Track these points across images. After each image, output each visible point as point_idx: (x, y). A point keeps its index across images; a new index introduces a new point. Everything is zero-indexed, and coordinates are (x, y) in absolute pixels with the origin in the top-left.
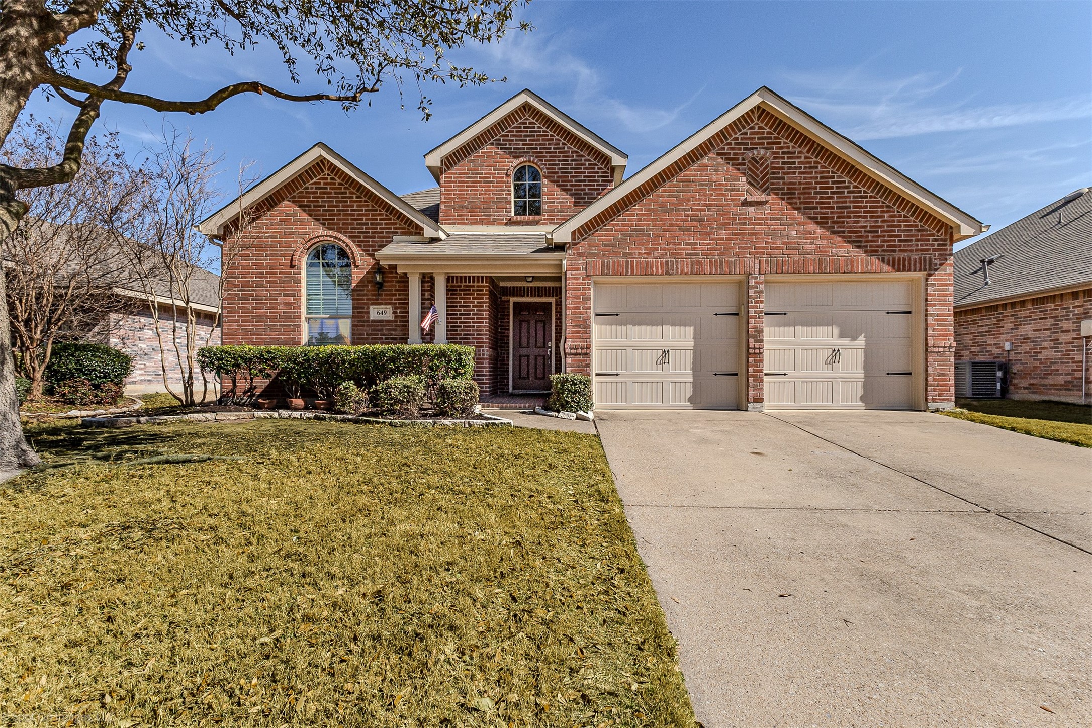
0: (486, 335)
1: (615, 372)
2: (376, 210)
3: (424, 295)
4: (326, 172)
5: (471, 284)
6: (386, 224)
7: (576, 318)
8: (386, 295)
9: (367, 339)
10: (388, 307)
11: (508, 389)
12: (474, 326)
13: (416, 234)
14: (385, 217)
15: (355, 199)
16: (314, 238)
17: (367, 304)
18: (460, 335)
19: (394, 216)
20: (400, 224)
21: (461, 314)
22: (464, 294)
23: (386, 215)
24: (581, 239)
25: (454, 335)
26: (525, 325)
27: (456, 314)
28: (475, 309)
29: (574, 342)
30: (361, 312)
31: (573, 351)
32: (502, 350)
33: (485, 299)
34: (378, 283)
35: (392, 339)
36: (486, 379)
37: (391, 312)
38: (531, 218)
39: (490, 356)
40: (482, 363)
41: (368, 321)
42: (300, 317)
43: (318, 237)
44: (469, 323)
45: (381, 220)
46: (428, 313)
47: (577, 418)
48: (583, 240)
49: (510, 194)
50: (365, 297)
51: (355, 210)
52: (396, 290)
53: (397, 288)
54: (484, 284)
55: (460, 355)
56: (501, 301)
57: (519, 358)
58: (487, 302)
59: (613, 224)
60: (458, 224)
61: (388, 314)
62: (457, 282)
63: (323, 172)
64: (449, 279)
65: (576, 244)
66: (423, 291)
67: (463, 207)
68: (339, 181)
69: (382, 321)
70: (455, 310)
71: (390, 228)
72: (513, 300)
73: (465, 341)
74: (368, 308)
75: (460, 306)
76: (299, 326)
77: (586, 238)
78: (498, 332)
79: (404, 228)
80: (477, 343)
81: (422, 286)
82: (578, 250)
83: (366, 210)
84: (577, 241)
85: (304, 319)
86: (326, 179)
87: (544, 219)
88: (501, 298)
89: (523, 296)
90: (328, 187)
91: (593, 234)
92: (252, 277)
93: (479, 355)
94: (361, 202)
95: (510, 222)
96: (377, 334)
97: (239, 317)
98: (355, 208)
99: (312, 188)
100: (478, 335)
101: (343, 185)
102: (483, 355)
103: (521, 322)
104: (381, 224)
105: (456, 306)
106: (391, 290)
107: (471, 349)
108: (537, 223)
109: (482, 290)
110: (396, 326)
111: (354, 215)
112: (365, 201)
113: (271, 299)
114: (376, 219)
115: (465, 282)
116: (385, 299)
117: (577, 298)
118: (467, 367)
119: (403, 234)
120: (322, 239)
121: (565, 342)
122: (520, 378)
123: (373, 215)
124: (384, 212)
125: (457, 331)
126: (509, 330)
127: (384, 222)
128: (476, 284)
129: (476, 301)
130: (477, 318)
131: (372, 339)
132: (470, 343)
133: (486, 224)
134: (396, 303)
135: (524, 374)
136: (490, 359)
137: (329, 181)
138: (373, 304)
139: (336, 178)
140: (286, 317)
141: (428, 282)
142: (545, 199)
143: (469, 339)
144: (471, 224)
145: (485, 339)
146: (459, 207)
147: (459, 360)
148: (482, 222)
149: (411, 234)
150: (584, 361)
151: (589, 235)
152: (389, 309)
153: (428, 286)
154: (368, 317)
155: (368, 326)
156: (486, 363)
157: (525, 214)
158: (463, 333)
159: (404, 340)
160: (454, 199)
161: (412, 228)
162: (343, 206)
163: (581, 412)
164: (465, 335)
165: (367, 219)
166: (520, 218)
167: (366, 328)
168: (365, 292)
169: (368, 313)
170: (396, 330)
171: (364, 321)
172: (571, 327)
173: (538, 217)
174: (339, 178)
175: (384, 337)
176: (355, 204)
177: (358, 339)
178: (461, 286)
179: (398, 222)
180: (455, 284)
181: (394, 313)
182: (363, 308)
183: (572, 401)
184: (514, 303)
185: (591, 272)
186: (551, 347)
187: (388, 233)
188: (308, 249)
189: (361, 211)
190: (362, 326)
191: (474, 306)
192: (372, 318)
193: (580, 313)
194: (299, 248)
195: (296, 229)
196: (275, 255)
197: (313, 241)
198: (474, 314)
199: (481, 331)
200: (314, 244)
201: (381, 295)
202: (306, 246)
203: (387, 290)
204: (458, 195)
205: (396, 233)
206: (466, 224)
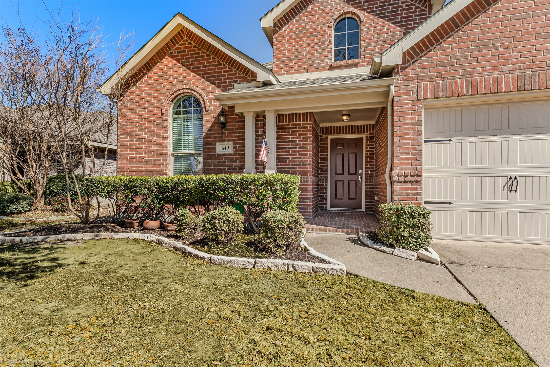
0: (310, 165)
1: (448, 200)
2: (221, 65)
3: (258, 132)
4: (185, 38)
5: (298, 123)
6: (228, 75)
7: (405, 144)
8: (228, 133)
9: (214, 169)
10: (230, 143)
11: (326, 207)
12: (300, 158)
13: (252, 81)
14: (227, 69)
15: (205, 57)
16: (176, 91)
17: (214, 141)
18: (289, 165)
19: (235, 68)
20: (239, 74)
21: (289, 148)
22: (292, 132)
23: (229, 68)
24: (411, 62)
25: (284, 165)
26: (340, 157)
27: (285, 148)
28: (301, 143)
29: (402, 169)
30: (210, 148)
31: (402, 179)
32: (322, 177)
33: (310, 134)
34: (222, 123)
35: (233, 169)
36: (310, 202)
37: (232, 148)
38: (350, 61)
39: (313, 182)
40: (307, 188)
41: (215, 155)
42: (166, 153)
43: (179, 90)
44: (296, 155)
45: (225, 72)
46: (261, 146)
47: (419, 259)
48: (413, 63)
49: (331, 44)
50: (213, 136)
51: (205, 67)
52: (236, 129)
53: (237, 127)
54: (309, 122)
55: (286, 184)
56: (321, 139)
57: (335, 184)
58: (310, 137)
59: (449, 41)
60: (287, 74)
61: (230, 149)
62: (286, 122)
63: (182, 38)
64: (279, 118)
65: (405, 68)
66: (257, 128)
67: (291, 60)
68: (194, 44)
69: (225, 155)
70: (284, 145)
71: (231, 78)
72: (330, 137)
73: (292, 170)
74: (215, 144)
75: (289, 142)
76: (166, 160)
77: (416, 60)
78: (318, 162)
79: (242, 77)
80: (303, 171)
81: (256, 124)
82: (407, 74)
83: (213, 66)
84: (406, 65)
85: (170, 155)
86: (185, 44)
87: (362, 62)
88: (321, 136)
89: (339, 133)
90: (186, 50)
91: (425, 55)
92: (136, 125)
93: (304, 182)
94: (210, 59)
95: (332, 68)
96: (221, 166)
97: (127, 154)
98: (205, 64)
99: (175, 52)
100: (303, 165)
101: (197, 47)
102: (308, 181)
103: (337, 154)
104: (225, 75)
105: (285, 142)
106: (232, 129)
107: (297, 178)
108: (356, 65)
109: (307, 127)
110: (236, 158)
111: (204, 70)
112: (213, 58)
113: (148, 140)
114: (221, 72)
115: (293, 121)
116: (227, 137)
117: (406, 124)
118: (292, 196)
119: (242, 82)
120: (182, 91)
121: (391, 170)
122: (336, 198)
123: (218, 69)
124: (227, 65)
125: (286, 162)
126: (327, 161)
127: (227, 73)
128: (301, 122)
129: (301, 137)
130: (303, 151)
131: (218, 169)
132: (297, 171)
133: (310, 72)
134: (236, 140)
135: (339, 195)
136: (313, 185)
137: (187, 45)
138: (218, 141)
139: (192, 42)
140: (158, 154)
141: (261, 120)
142: (363, 43)
143: (296, 168)
144: (298, 73)
145: (309, 168)
146: (288, 60)
147: (285, 190)
148: (307, 71)
149: (247, 81)
150: (414, 189)
151: (421, 57)
152: (231, 145)
153: (261, 124)
154: (215, 152)
155: (215, 159)
156: (310, 189)
157: (344, 59)
158: (291, 163)
159: (241, 170)
160: (284, 54)
161: (249, 76)
162: (197, 64)
163: (422, 251)
164: (292, 165)
165: (214, 73)
166: (340, 63)
167: (213, 161)
168: (213, 132)
169: (215, 148)
170: (236, 162)
171: (212, 155)
172: (399, 155)
173: (355, 61)
174: (194, 42)
175: (227, 168)
176: (206, 62)
177: (208, 169)
178: (289, 125)
179: (238, 72)
180: (284, 123)
181: (235, 147)
182: (211, 144)
183: (410, 236)
184: (332, 140)
185: (421, 96)
186: (361, 174)
187: (229, 82)
188: (172, 101)
189: (210, 66)
190: (211, 159)
191: (300, 141)
192: (218, 152)
193: (409, 139)
194: (165, 99)
195: (165, 85)
196: (151, 107)
197: (176, 94)
198: (300, 148)
199: (305, 161)
200: (177, 96)
201: (225, 133)
202: (171, 98)
203: (230, 129)
204: (288, 50)
205: (237, 81)
206: (294, 73)
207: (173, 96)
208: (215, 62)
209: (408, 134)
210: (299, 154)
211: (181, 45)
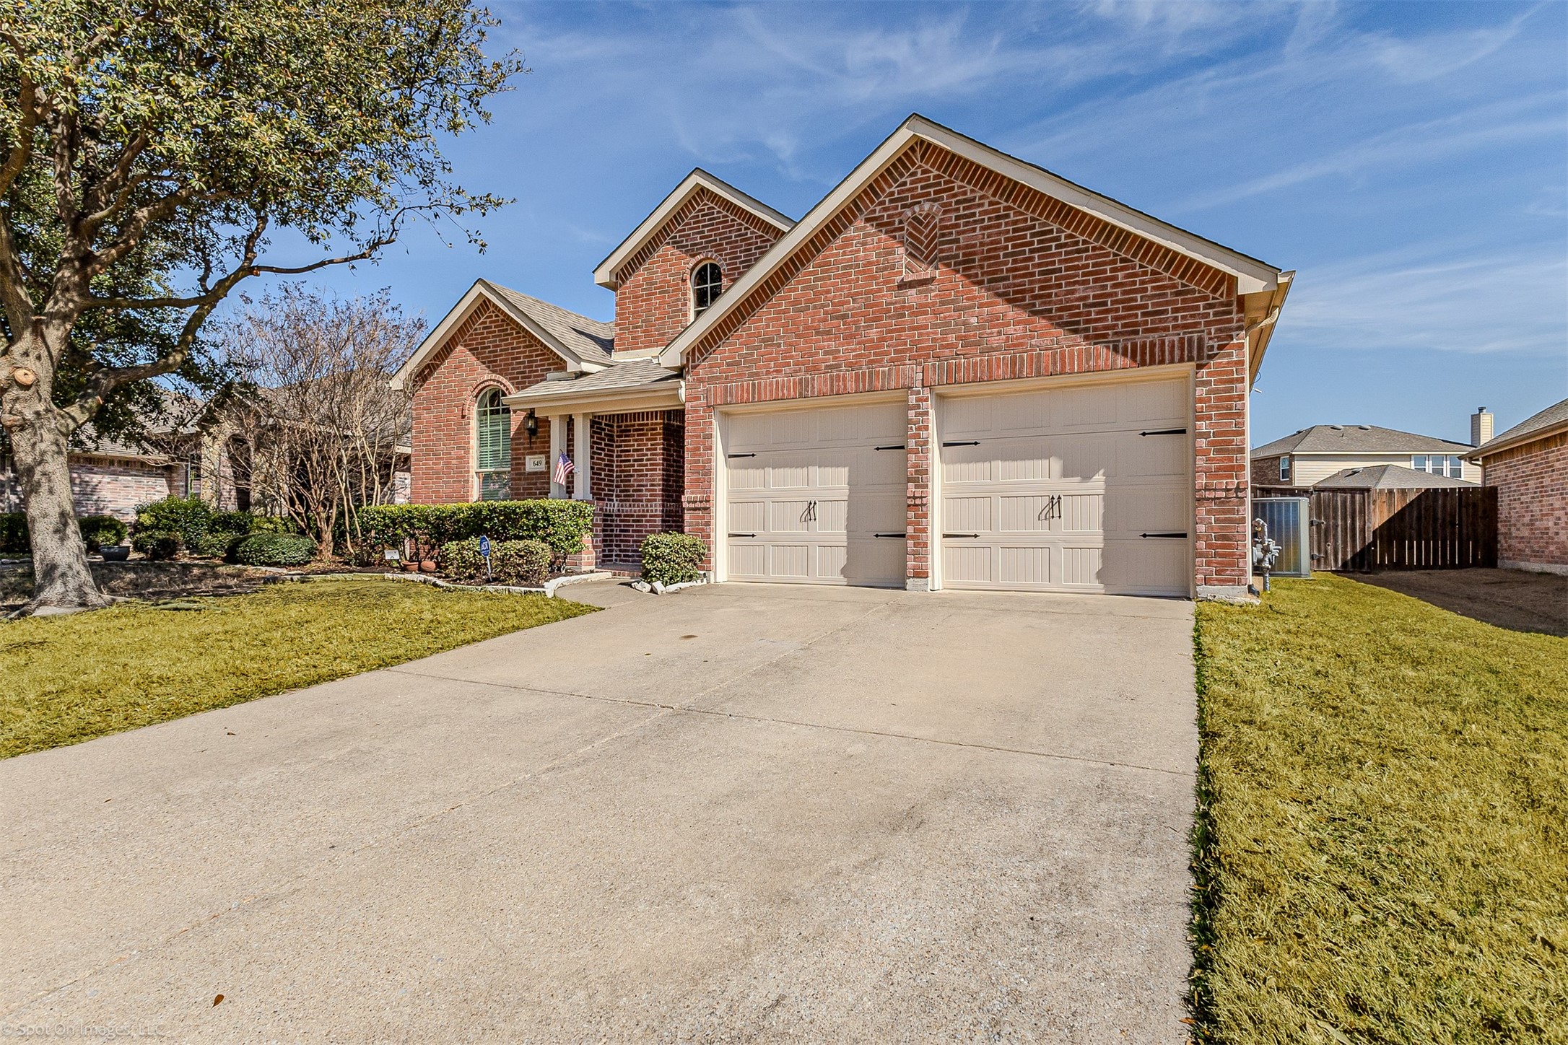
0: (660, 485)
1: (751, 532)
2: (533, 346)
4: (491, 309)
5: (645, 422)
6: (540, 360)
7: (695, 462)
8: (539, 443)
9: (524, 494)
10: (537, 456)
12: (647, 475)
14: (539, 352)
15: (514, 334)
16: (481, 384)
17: (523, 454)
18: (634, 486)
19: (548, 350)
20: (553, 359)
21: (635, 461)
22: (638, 435)
23: (542, 350)
24: (701, 359)
25: (626, 486)
27: (630, 461)
29: (693, 493)
30: (518, 464)
31: (692, 506)
33: (660, 439)
34: (531, 430)
35: (545, 493)
37: (545, 463)
41: (524, 474)
42: (470, 472)
43: (484, 382)
44: (643, 471)
45: (536, 356)
48: (704, 360)
49: (686, 304)
50: (521, 447)
51: (514, 348)
54: (659, 421)
58: (660, 444)
60: (632, 349)
61: (537, 465)
63: (488, 309)
65: (695, 367)
67: (637, 327)
68: (501, 317)
69: (536, 473)
70: (629, 456)
71: (544, 365)
74: (524, 459)
75: (633, 451)
76: (469, 481)
77: (707, 358)
79: (557, 363)
80: (651, 495)
82: (698, 374)
83: (523, 347)
84: (697, 363)
85: (475, 474)
86: (491, 317)
90: (493, 325)
91: (714, 351)
96: (532, 489)
97: (422, 474)
98: (514, 345)
99: (480, 329)
100: (651, 485)
104: (537, 361)
106: (545, 437)
109: (656, 429)
111: (513, 353)
112: (523, 336)
113: (447, 454)
114: (532, 356)
115: (639, 420)
116: (536, 448)
117: (697, 437)
119: (555, 370)
120: (488, 384)
123: (529, 352)
124: (539, 346)
125: (630, 480)
128: (650, 421)
129: (649, 443)
130: (651, 465)
131: (528, 494)
133: (660, 345)
134: (543, 452)
136: (665, 516)
138: (527, 454)
139: (499, 314)
140: (458, 473)
144: (645, 347)
145: (659, 490)
146: (633, 328)
148: (656, 343)
149: (562, 369)
150: (703, 518)
151: (710, 354)
152: (538, 459)
154: (523, 469)
155: (525, 479)
160: (628, 318)
164: (638, 486)
165: (524, 357)
167: (523, 482)
168: (521, 441)
169: (524, 464)
170: (548, 483)
171: (521, 474)
175: (538, 492)
177: (516, 494)
179: (546, 358)
181: (542, 463)
182: (520, 459)
185: (712, 401)
187: (542, 370)
188: (477, 396)
189: (519, 348)
190: (520, 479)
191: (647, 450)
192: (528, 470)
193: (700, 455)
194: (468, 395)
195: (467, 375)
196: (451, 406)
197: (480, 387)
198: (648, 460)
199: (654, 480)
200: (482, 390)
201: (535, 443)
202: (475, 393)
203: (541, 437)
204: (633, 313)
205: (550, 369)
206: (641, 348)
207: (477, 391)
208: (525, 342)
209: (698, 449)
210: (647, 470)
211: (488, 317)
